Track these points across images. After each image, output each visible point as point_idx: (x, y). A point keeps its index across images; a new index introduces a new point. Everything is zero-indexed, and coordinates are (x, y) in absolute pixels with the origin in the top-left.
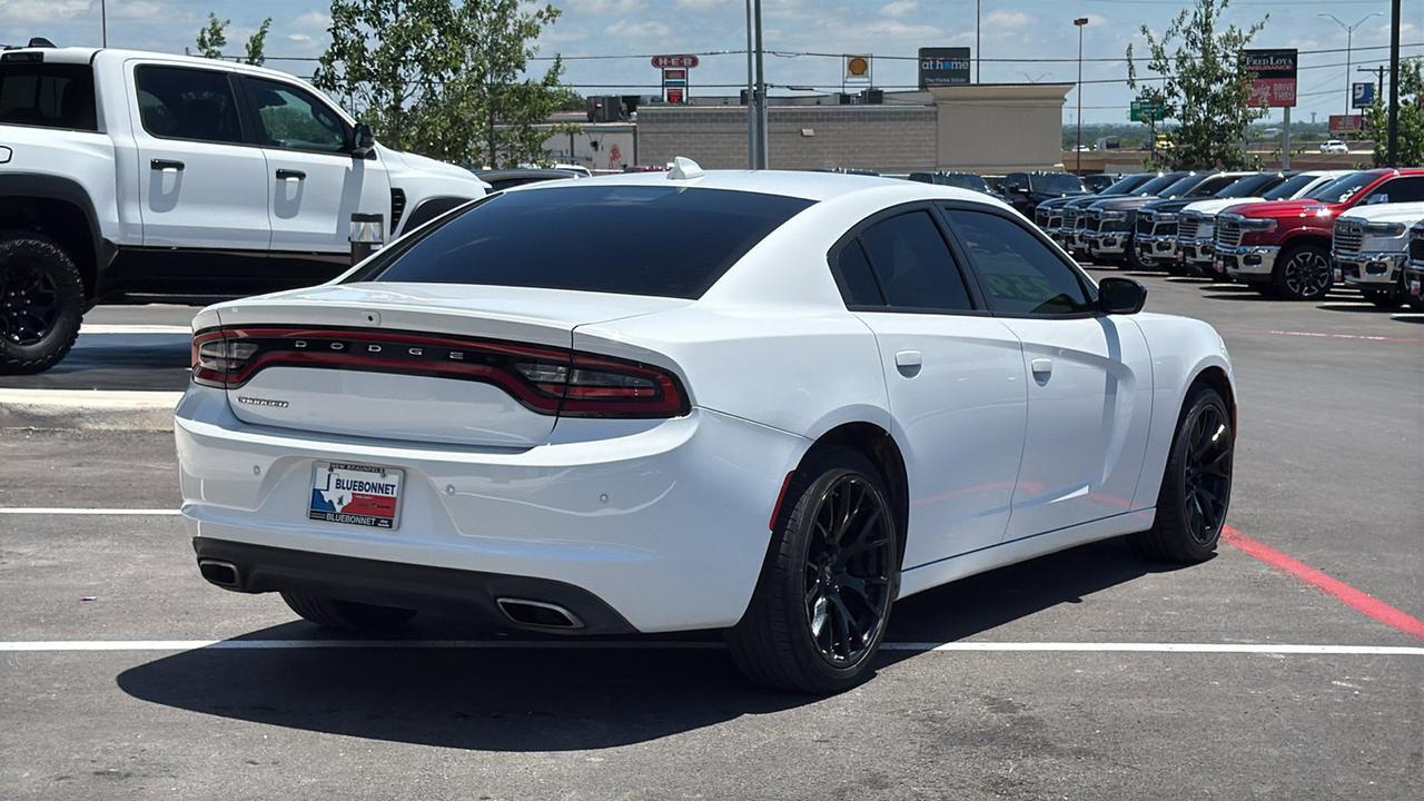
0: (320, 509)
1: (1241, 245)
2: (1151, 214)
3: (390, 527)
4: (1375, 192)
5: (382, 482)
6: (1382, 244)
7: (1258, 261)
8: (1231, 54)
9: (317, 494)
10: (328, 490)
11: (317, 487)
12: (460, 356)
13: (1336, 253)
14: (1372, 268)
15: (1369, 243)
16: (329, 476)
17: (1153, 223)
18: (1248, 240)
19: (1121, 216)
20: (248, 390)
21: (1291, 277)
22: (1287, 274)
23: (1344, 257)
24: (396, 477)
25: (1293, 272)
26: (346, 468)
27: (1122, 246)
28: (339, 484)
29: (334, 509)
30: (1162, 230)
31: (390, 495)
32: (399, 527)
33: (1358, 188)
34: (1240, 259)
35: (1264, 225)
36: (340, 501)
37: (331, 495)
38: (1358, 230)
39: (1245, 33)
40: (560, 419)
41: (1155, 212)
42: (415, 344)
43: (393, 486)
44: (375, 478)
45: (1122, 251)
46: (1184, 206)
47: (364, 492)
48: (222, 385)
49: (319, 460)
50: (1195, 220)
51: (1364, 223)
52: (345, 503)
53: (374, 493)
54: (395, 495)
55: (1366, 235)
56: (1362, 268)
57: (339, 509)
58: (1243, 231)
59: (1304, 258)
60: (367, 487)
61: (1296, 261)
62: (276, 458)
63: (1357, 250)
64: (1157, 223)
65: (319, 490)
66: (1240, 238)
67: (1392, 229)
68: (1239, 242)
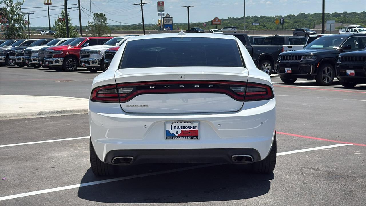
0: (169, 136)
1: (53, 58)
2: (14, 51)
3: (198, 138)
4: (86, 43)
5: (193, 125)
6: (95, 56)
7: (59, 62)
8: (18, 8)
9: (168, 132)
10: (171, 130)
11: (167, 130)
12: (212, 86)
13: (81, 58)
14: (93, 62)
15: (92, 56)
16: (171, 126)
17: (15, 54)
18: (55, 56)
19: (3, 52)
20: (130, 102)
21: (67, 66)
22: (66, 65)
23: (84, 60)
24: (197, 124)
25: (68, 64)
26: (178, 122)
27: (4, 60)
28: (176, 128)
29: (175, 136)
30: (18, 55)
31: (195, 129)
32: (200, 138)
33: (81, 42)
34: (54, 61)
35: (59, 52)
36: (177, 133)
37: (173, 131)
38: (89, 53)
39: (22, 3)
40: (245, 102)
41: (16, 50)
42: (197, 84)
43: (196, 127)
44: (189, 125)
45: (4, 61)
46: (26, 48)
47: (185, 129)
48: (119, 102)
49: (166, 122)
50: (30, 52)
51: (90, 51)
52: (179, 133)
53: (189, 129)
54: (197, 129)
55: (91, 54)
56: (91, 62)
57: (177, 135)
58: (53, 54)
59: (70, 60)
60: (186, 128)
61: (68, 61)
62: (153, 122)
63: (88, 58)
64: (17, 53)
65: (168, 131)
66: (53, 56)
67: (97, 52)
68: (53, 57)
